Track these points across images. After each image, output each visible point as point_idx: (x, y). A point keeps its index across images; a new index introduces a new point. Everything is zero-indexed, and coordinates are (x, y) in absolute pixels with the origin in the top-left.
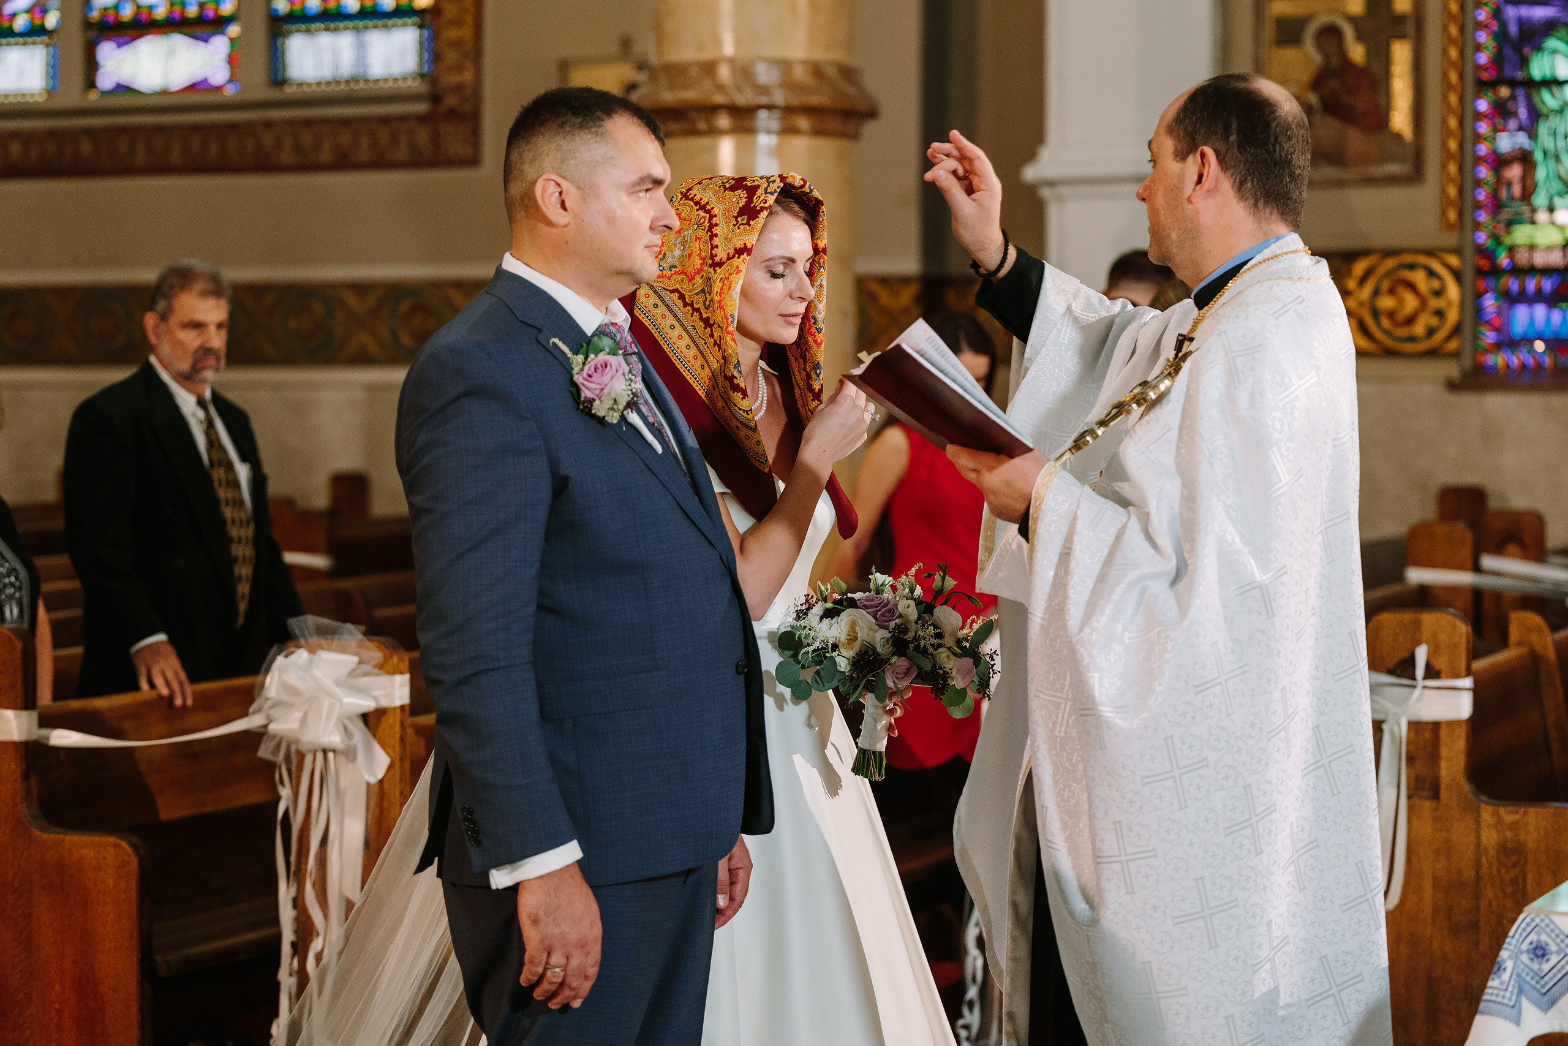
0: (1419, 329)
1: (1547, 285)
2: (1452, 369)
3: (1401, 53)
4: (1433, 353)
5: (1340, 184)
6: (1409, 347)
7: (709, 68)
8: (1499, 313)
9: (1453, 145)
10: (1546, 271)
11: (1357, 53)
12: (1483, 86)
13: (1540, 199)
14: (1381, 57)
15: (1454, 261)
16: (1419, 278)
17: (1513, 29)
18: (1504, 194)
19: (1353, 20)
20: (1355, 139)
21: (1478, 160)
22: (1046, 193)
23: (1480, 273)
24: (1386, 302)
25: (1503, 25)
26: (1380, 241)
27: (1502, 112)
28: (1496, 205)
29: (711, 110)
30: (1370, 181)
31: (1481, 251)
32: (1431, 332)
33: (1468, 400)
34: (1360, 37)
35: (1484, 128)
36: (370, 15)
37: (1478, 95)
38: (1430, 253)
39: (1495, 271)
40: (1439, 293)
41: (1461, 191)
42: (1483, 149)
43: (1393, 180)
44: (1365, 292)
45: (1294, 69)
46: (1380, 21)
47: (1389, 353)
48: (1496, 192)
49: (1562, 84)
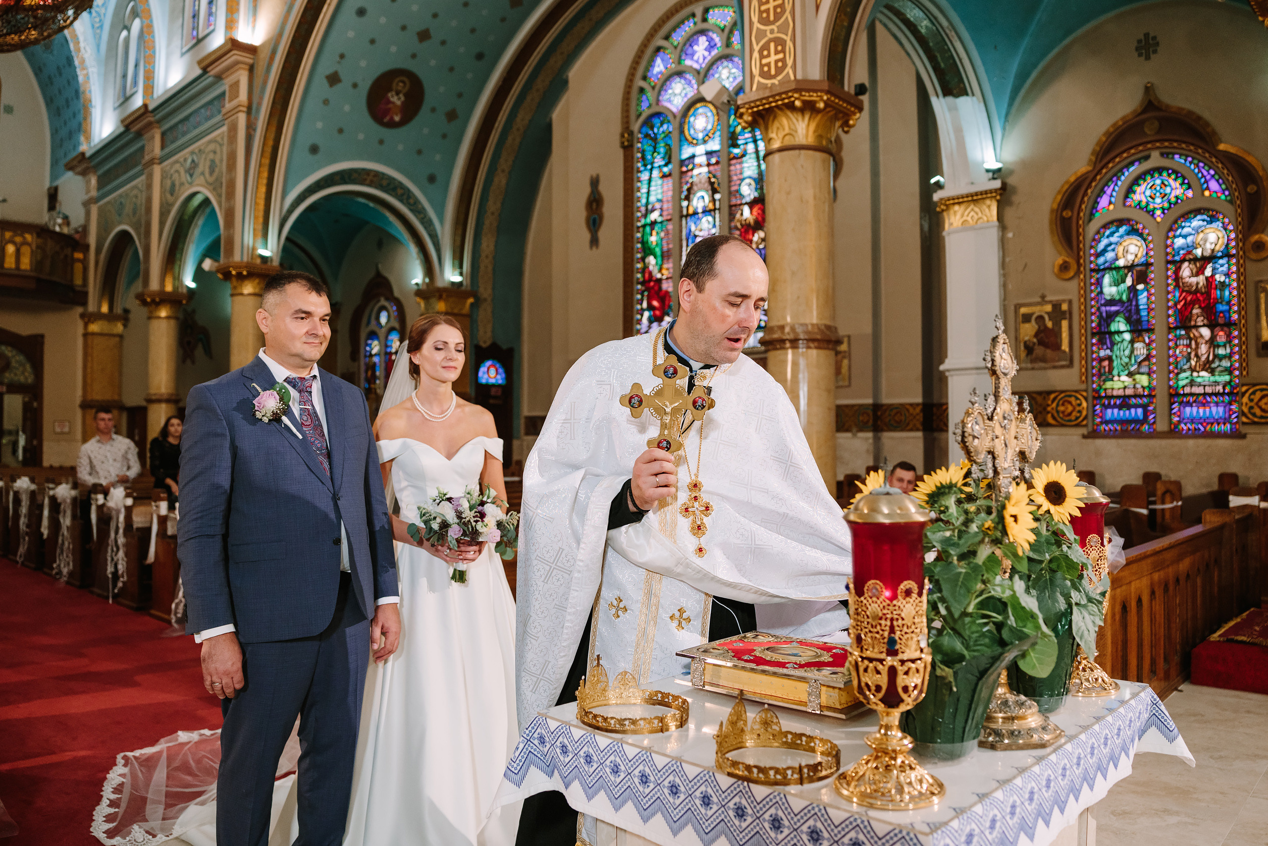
0: (1073, 417)
1: (1118, 402)
2: (1084, 431)
3: (1065, 324)
4: (1077, 425)
5: (1045, 369)
6: (1068, 423)
7: (782, 328)
8: (1101, 411)
9: (1083, 354)
10: (1118, 397)
11: (1049, 324)
12: (1093, 335)
13: (1115, 372)
14: (1058, 325)
15: (1085, 394)
16: (1072, 399)
17: (1104, 314)
18: (1102, 371)
19: (1048, 313)
20: (1049, 351)
21: (1093, 360)
22: (947, 374)
23: (1094, 398)
24: (1061, 408)
25: (1101, 313)
26: (1059, 388)
27: (1101, 343)
28: (1100, 375)
29: (783, 341)
30: (1055, 367)
31: (1094, 390)
32: (1077, 418)
33: (1089, 441)
34: (1050, 319)
35: (1095, 348)
37: (1092, 338)
38: (1076, 391)
39: (1100, 397)
40: (1080, 405)
41: (1086, 370)
42: (1094, 356)
43: (1062, 367)
44: (1054, 405)
45: (1028, 330)
46: (1057, 313)
47: (1063, 425)
48: (1099, 370)
49: (1122, 332)
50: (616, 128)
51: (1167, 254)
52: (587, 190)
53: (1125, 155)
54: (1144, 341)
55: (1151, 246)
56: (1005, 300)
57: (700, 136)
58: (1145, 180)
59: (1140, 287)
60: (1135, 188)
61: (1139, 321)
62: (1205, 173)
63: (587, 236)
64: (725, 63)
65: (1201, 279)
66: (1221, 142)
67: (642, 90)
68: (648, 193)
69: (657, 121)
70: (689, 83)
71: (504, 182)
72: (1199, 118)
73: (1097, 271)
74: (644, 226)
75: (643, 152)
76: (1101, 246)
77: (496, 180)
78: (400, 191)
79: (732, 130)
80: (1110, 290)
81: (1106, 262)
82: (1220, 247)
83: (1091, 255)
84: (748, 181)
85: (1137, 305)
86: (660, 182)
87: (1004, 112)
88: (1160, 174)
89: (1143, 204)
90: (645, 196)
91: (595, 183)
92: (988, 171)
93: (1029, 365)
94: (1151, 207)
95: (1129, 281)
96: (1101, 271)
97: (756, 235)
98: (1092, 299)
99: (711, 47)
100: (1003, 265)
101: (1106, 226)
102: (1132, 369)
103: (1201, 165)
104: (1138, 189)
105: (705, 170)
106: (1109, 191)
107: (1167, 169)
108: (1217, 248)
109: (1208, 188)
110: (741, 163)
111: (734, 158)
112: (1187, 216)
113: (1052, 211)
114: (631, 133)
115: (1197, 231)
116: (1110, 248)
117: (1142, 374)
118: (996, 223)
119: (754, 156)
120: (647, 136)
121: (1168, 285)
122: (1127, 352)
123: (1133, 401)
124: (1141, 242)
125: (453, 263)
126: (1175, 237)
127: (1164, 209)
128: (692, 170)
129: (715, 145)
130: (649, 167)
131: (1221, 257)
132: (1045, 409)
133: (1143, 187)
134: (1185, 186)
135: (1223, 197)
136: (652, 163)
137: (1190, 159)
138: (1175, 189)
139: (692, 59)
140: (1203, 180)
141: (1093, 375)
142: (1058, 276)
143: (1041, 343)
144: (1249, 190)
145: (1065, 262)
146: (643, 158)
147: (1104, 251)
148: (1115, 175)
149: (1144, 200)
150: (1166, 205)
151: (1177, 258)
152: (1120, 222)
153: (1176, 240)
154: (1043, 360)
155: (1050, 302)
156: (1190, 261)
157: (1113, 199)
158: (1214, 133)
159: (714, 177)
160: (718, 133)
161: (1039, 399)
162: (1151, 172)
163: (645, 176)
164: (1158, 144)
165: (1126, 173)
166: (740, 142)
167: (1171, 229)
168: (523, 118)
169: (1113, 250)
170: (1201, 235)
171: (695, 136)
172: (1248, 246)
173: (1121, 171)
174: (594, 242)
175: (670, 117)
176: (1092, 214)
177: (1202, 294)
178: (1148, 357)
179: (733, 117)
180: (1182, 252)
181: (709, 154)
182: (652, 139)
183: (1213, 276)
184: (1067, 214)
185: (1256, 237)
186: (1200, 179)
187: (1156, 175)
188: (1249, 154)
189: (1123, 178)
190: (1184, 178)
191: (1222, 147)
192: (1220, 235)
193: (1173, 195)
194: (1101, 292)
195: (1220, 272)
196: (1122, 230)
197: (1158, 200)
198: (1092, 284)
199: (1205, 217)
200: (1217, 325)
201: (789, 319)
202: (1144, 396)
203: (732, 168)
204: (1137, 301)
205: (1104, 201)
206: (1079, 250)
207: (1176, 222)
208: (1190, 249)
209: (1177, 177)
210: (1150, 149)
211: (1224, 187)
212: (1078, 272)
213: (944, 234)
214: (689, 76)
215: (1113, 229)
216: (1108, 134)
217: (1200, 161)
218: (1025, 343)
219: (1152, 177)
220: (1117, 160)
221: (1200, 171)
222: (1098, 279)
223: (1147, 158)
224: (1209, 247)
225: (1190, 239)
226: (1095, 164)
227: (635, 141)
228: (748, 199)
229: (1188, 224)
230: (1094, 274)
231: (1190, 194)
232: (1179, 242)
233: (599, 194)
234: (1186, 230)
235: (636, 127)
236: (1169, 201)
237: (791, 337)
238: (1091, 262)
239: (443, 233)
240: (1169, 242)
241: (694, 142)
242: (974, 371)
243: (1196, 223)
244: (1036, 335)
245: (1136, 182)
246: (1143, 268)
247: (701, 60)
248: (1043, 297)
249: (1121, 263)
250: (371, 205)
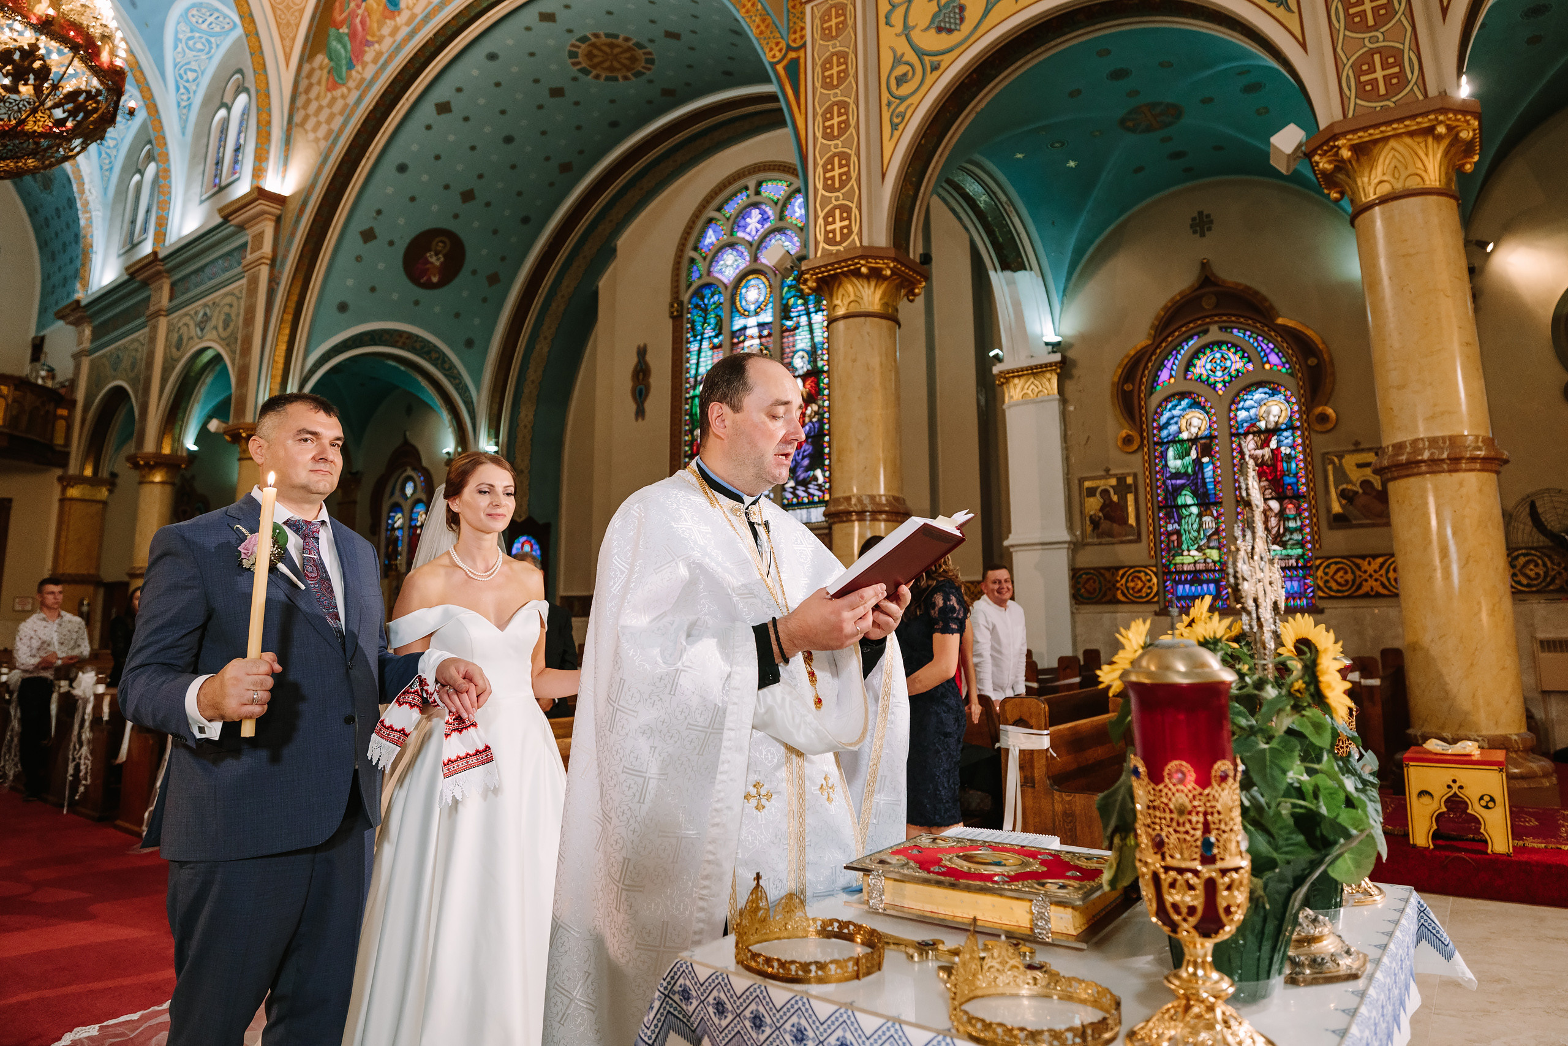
0: (1143, 594)
1: (1189, 578)
2: (1156, 608)
3: (1130, 498)
4: (1148, 602)
5: (1113, 544)
6: (1139, 600)
7: (848, 499)
8: (1172, 587)
9: (1151, 528)
10: (1189, 572)
11: (1115, 498)
12: (1160, 509)
13: (1184, 547)
15: (1154, 569)
16: (1142, 575)
17: (1170, 488)
19: (1112, 487)
20: (1116, 527)
21: (1161, 534)
22: (1011, 550)
23: (1164, 573)
24: (1131, 585)
25: (1167, 487)
26: (1127, 564)
27: (1169, 517)
28: (1169, 550)
29: (849, 513)
31: (1164, 565)
32: (1148, 595)
33: (1161, 618)
34: (1115, 493)
35: (1162, 523)
36: (812, 504)
37: (1159, 512)
38: (1146, 567)
39: (1170, 573)
40: (1150, 581)
41: (1155, 545)
42: (1162, 530)
43: (1130, 542)
44: (1123, 581)
45: (1093, 504)
46: (1123, 487)
47: (1133, 602)
48: (1168, 545)
49: (1189, 506)
50: (666, 297)
51: (1231, 427)
52: (633, 360)
53: (1184, 329)
54: (1212, 515)
55: (1214, 419)
56: (1068, 474)
57: (752, 307)
58: (1204, 353)
59: (1205, 460)
60: (1195, 361)
61: (1206, 494)
62: (1265, 347)
63: (632, 407)
64: (778, 236)
65: (1266, 452)
66: (1279, 316)
67: (692, 261)
68: (698, 364)
69: (707, 292)
70: (741, 255)
71: (546, 349)
72: (1257, 293)
73: (1161, 444)
74: (693, 398)
75: (693, 322)
76: (1164, 419)
77: (538, 347)
78: (434, 355)
79: (784, 302)
80: (1174, 463)
81: (1169, 435)
82: (1283, 419)
83: (1154, 428)
84: (801, 353)
85: (1203, 479)
86: (710, 353)
87: (1062, 287)
88: (1220, 348)
89: (1204, 378)
90: (694, 366)
91: (642, 352)
92: (1047, 344)
93: (1095, 540)
94: (1212, 380)
95: (1194, 454)
96: (1166, 444)
97: (809, 408)
98: (1157, 473)
99: (764, 220)
100: (1065, 438)
101: (1167, 399)
102: (1202, 543)
103: (1260, 338)
104: (1198, 363)
105: (757, 341)
106: (1169, 365)
107: (1227, 343)
108: (1281, 420)
109: (1268, 362)
110: (794, 335)
111: (788, 330)
112: (1248, 389)
113: (1113, 384)
114: (681, 304)
115: (1260, 403)
116: (1172, 421)
117: (1212, 548)
118: (1058, 397)
119: (807, 328)
120: (697, 306)
121: (1234, 458)
122: (1195, 526)
123: (1205, 576)
124: (1203, 416)
125: (489, 432)
126: (1237, 410)
127: (1225, 382)
128: (743, 341)
129: (767, 317)
130: (699, 338)
131: (1286, 430)
132: (1114, 585)
133: (1203, 360)
134: (1245, 360)
135: (1284, 370)
136: (702, 334)
137: (1248, 333)
138: (1236, 362)
139: (744, 231)
140: (1262, 354)
141: (1162, 550)
142: (1122, 451)
143: (1107, 517)
144: (1309, 362)
145: (1128, 435)
146: (693, 328)
147: (1167, 424)
148: (1175, 349)
149: (1205, 373)
150: (1227, 379)
151: (1241, 431)
152: (1182, 395)
153: (1239, 413)
154: (1110, 534)
155: (1115, 475)
156: (1254, 433)
157: (1173, 373)
158: (1272, 307)
159: (766, 349)
160: (770, 305)
161: (1108, 575)
162: (1210, 345)
163: (694, 347)
164: (1216, 319)
165: (1186, 347)
166: (792, 315)
167: (1233, 402)
168: (568, 285)
169: (1176, 423)
170: (1264, 408)
171: (747, 307)
172: (1312, 417)
173: (1180, 344)
174: (640, 413)
175: (722, 289)
176: (1153, 387)
177: (1268, 466)
178: (1217, 532)
179: (786, 289)
180: (1245, 425)
181: (761, 326)
182: (702, 310)
183: (1278, 448)
184: (1128, 387)
185: (1320, 409)
186: (1259, 353)
187: (1215, 348)
188: (1308, 327)
189: (1182, 352)
190: (1244, 352)
191: (1280, 321)
192: (1283, 408)
193: (1233, 368)
194: (1166, 465)
195: (1286, 444)
196: (1184, 403)
197: (1219, 374)
198: (1156, 457)
199: (1267, 390)
200: (1286, 497)
201: (855, 490)
202: (1215, 571)
203: (785, 340)
204: (1203, 474)
205: (1164, 375)
206: (1142, 423)
207: (1238, 395)
208: (1253, 422)
209: (1237, 351)
210: (1208, 323)
211: (1284, 360)
212: (1141, 446)
213: (1005, 407)
214: (741, 248)
215: (1175, 402)
216: (1166, 309)
217: (1259, 335)
218: (1091, 517)
219: (1212, 351)
220: (1177, 334)
221: (1259, 345)
222: (1161, 452)
223: (1206, 332)
224: (1272, 419)
225: (1253, 411)
226: (1154, 337)
227: (685, 311)
228: (801, 372)
229: (1250, 397)
230: (1158, 447)
231: (1250, 367)
232: (1242, 415)
233: (646, 364)
234: (1248, 403)
235: (685, 297)
236: (1229, 374)
237: (859, 508)
238: (1154, 435)
239: (479, 402)
240: (1232, 415)
241: (746, 314)
242: (1040, 547)
243: (1258, 395)
244: (1102, 509)
245: (1195, 355)
246: (1207, 441)
247: (754, 233)
248: (1107, 470)
249: (1185, 435)
250: (402, 368)
